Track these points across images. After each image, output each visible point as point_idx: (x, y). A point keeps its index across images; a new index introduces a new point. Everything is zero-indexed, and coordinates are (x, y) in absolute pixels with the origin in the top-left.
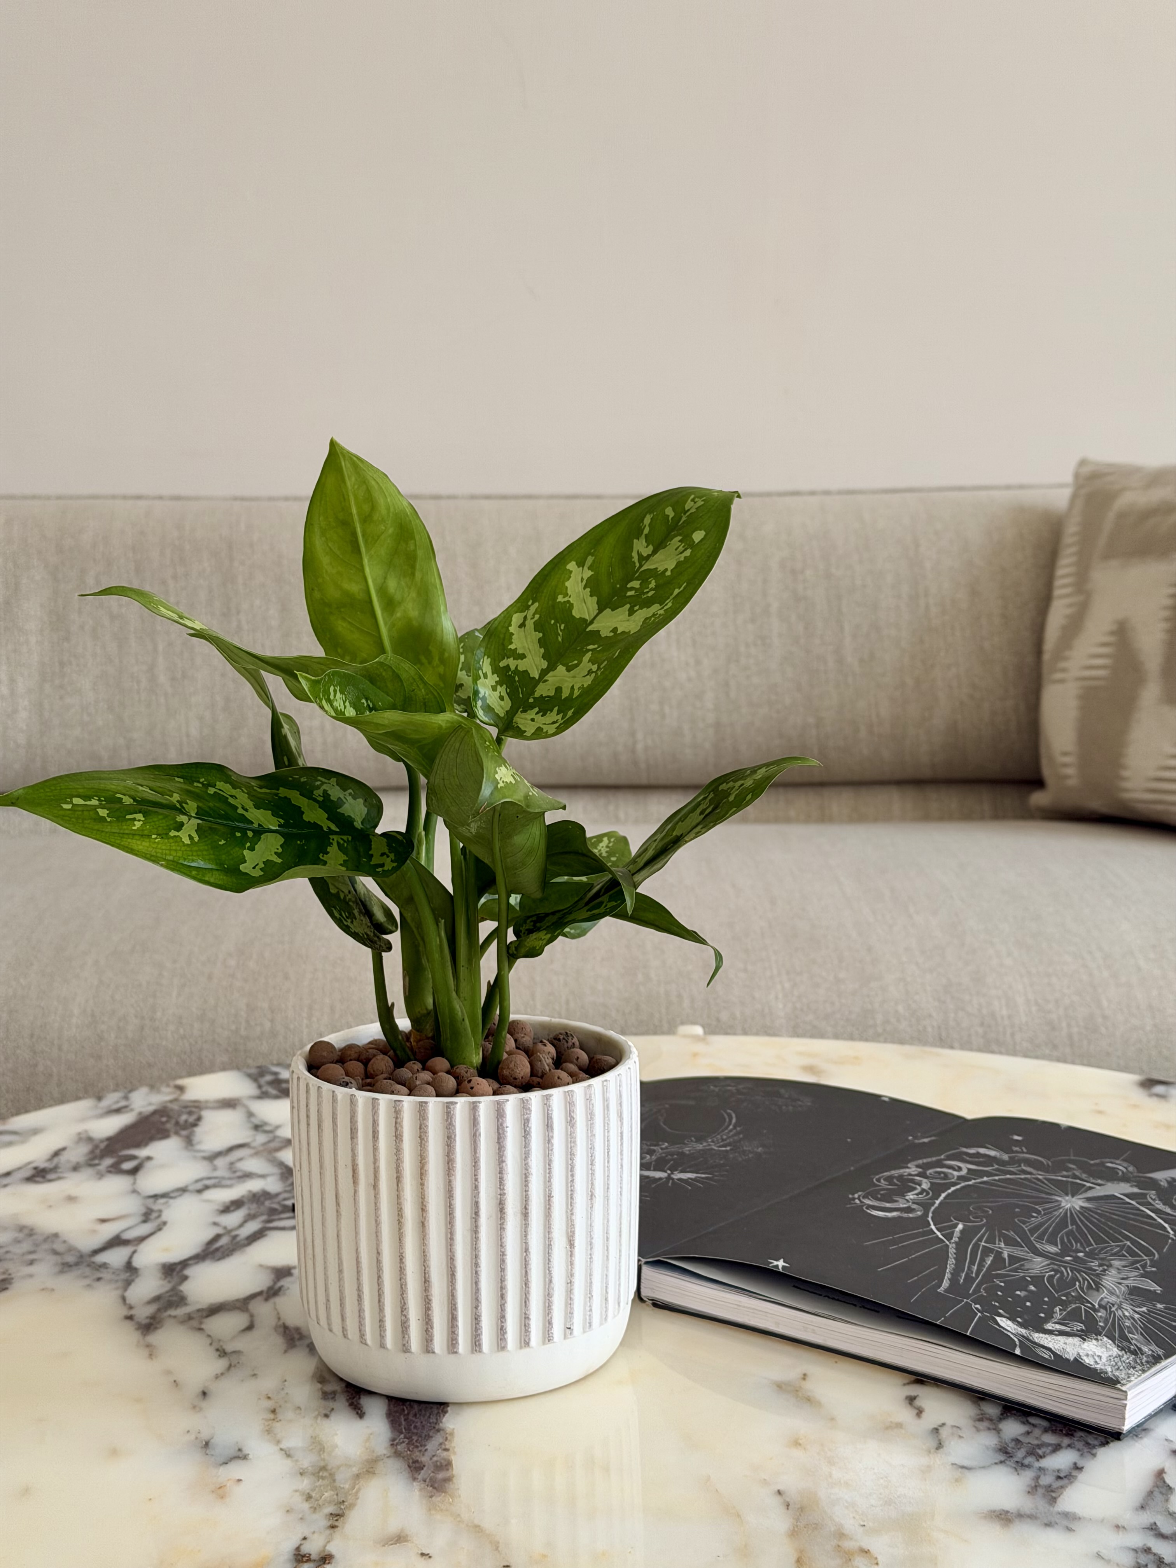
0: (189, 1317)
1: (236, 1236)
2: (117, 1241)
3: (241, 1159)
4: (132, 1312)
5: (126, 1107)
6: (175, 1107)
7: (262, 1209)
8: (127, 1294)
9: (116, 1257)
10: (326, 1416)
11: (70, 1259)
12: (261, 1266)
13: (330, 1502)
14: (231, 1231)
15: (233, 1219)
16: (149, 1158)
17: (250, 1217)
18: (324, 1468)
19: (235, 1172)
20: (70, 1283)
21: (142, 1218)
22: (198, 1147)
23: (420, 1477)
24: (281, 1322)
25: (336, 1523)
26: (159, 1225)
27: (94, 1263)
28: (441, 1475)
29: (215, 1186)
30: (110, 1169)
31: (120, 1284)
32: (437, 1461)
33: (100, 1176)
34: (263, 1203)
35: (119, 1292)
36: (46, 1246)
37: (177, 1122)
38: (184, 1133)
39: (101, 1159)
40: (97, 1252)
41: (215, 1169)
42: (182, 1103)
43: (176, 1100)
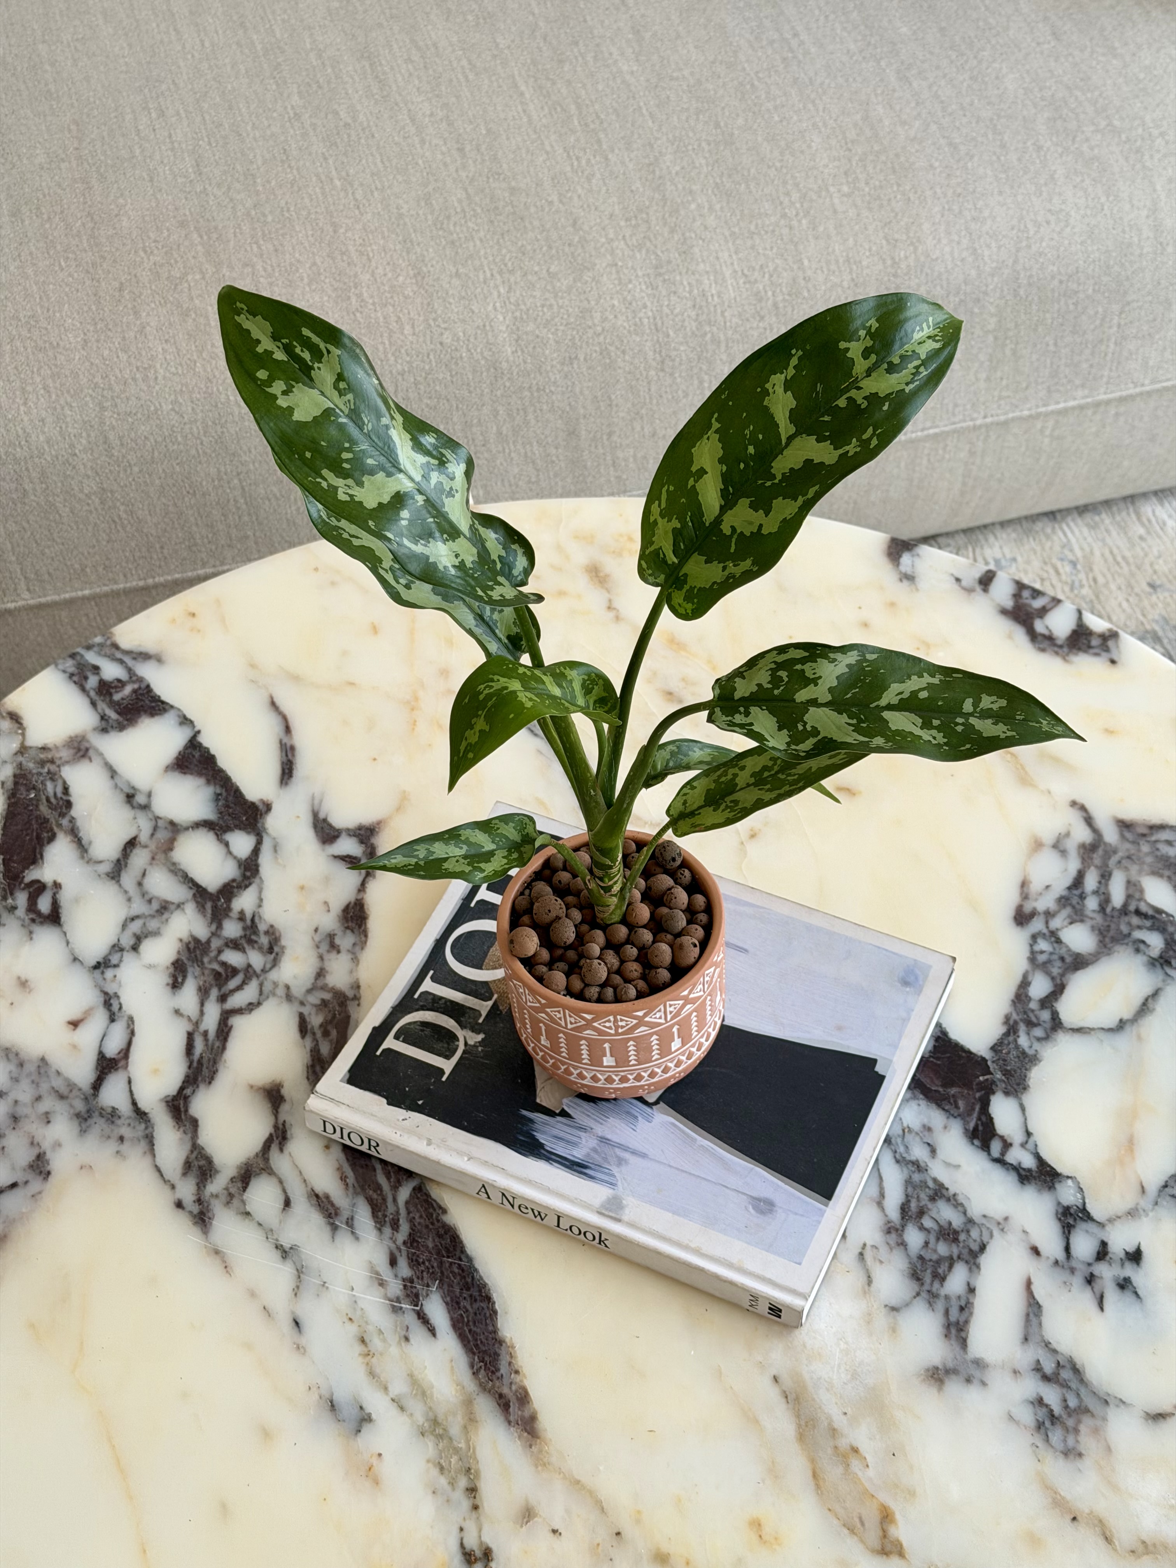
0: (230, 1195)
1: (206, 1033)
2: (105, 1063)
3: (144, 873)
4: (177, 1194)
6: (30, 764)
7: (207, 975)
8: (159, 1162)
9: (118, 1095)
10: (407, 1339)
11: (79, 1104)
12: (251, 1086)
13: (459, 1472)
14: (197, 1025)
15: (189, 999)
16: (57, 886)
17: (203, 993)
18: (435, 1422)
19: (150, 901)
20: (98, 1151)
21: (105, 1013)
22: (92, 853)
23: (512, 1418)
24: (309, 1187)
25: (476, 1502)
26: (128, 1024)
27: (102, 1108)
28: (527, 1413)
29: (145, 937)
30: (30, 915)
31: (144, 1144)
32: (516, 1392)
34: (202, 963)
35: (149, 1159)
36: (46, 1086)
37: (48, 800)
38: (65, 822)
39: (12, 894)
40: (97, 1085)
41: (129, 899)
42: (33, 754)
43: (24, 747)
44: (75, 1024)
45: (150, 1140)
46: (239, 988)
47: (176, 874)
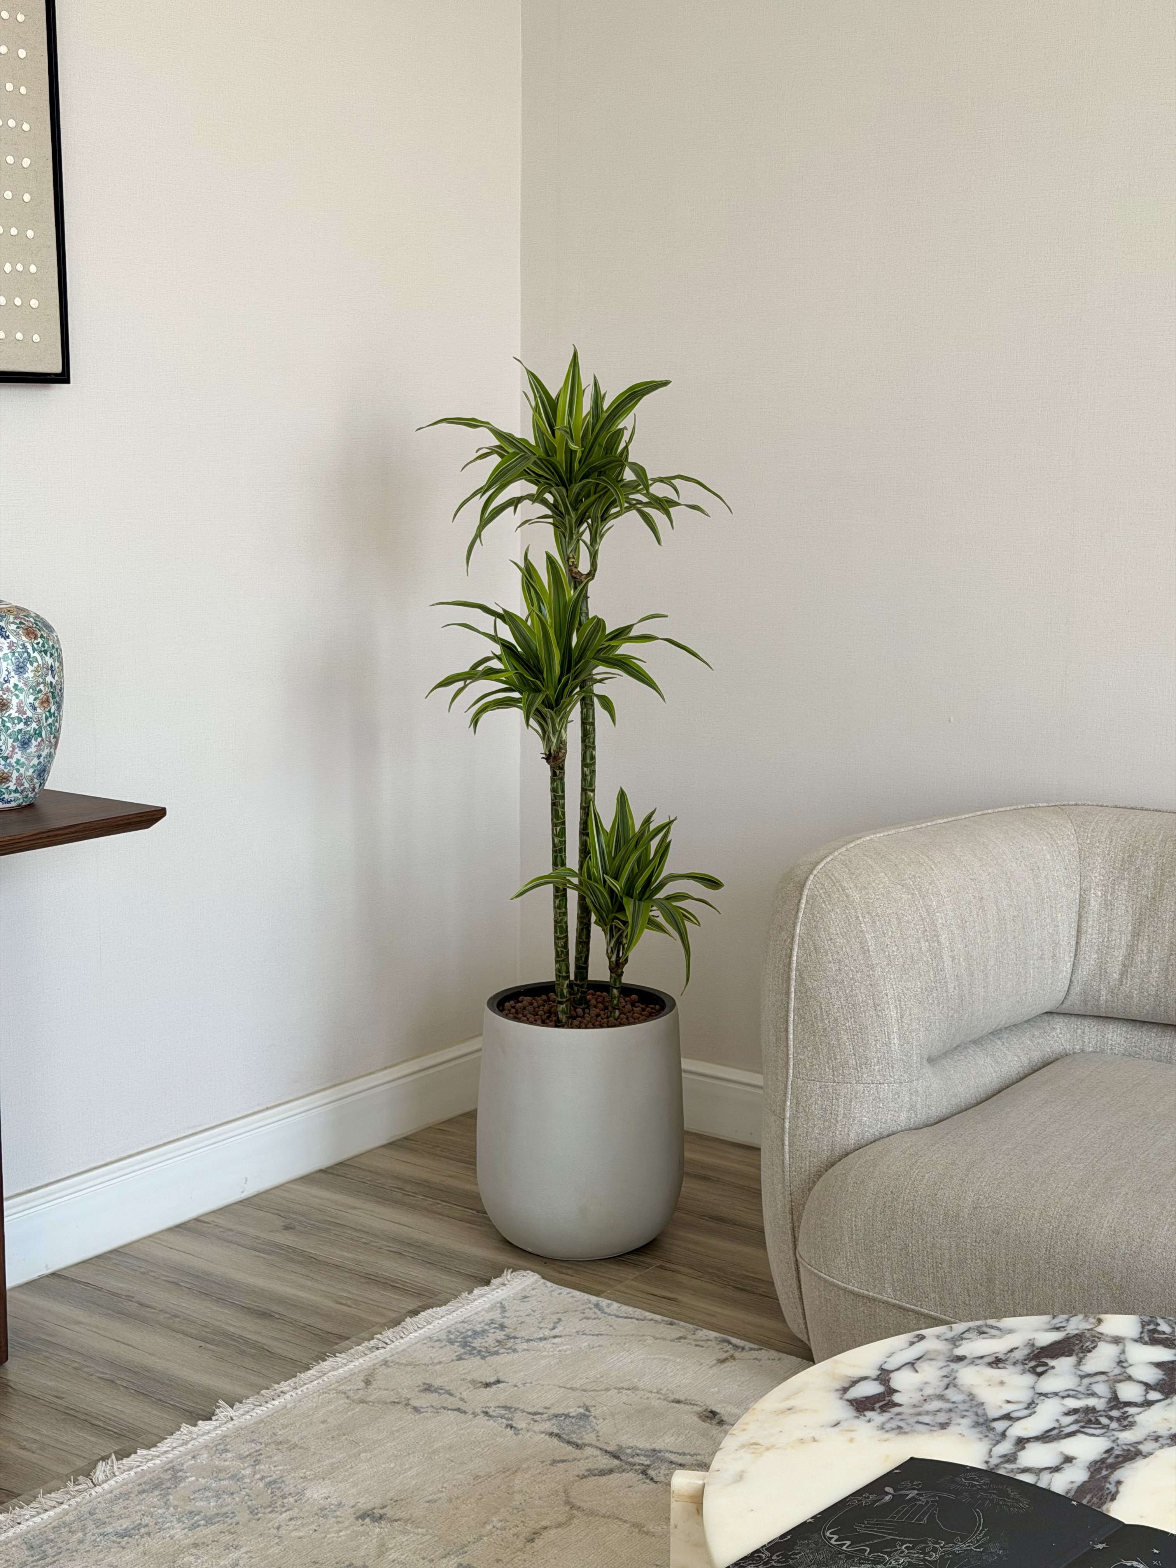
1: (1063, 1431)
2: (1007, 1417)
3: (1096, 1382)
4: (990, 1460)
5: (1063, 1327)
6: (1088, 1334)
7: (1085, 1418)
8: (994, 1449)
9: (1000, 1426)
11: (981, 1420)
12: (1062, 1453)
14: (1062, 1427)
15: (1067, 1420)
16: (1053, 1367)
17: (1076, 1422)
19: (1087, 1390)
21: (1026, 1406)
22: (1081, 1368)
26: (1031, 1413)
27: (990, 1425)
29: (1073, 1397)
30: (1031, 1369)
31: (995, 1442)
33: (1024, 1372)
34: (1088, 1415)
35: (991, 1446)
36: (975, 1409)
37: (1082, 1346)
38: (1081, 1355)
39: (1030, 1361)
40: (995, 1420)
41: (1079, 1385)
42: (1093, 1332)
43: (1092, 1329)
44: (1008, 1402)
45: (998, 1442)
46: (1095, 1428)
47: (1111, 1388)
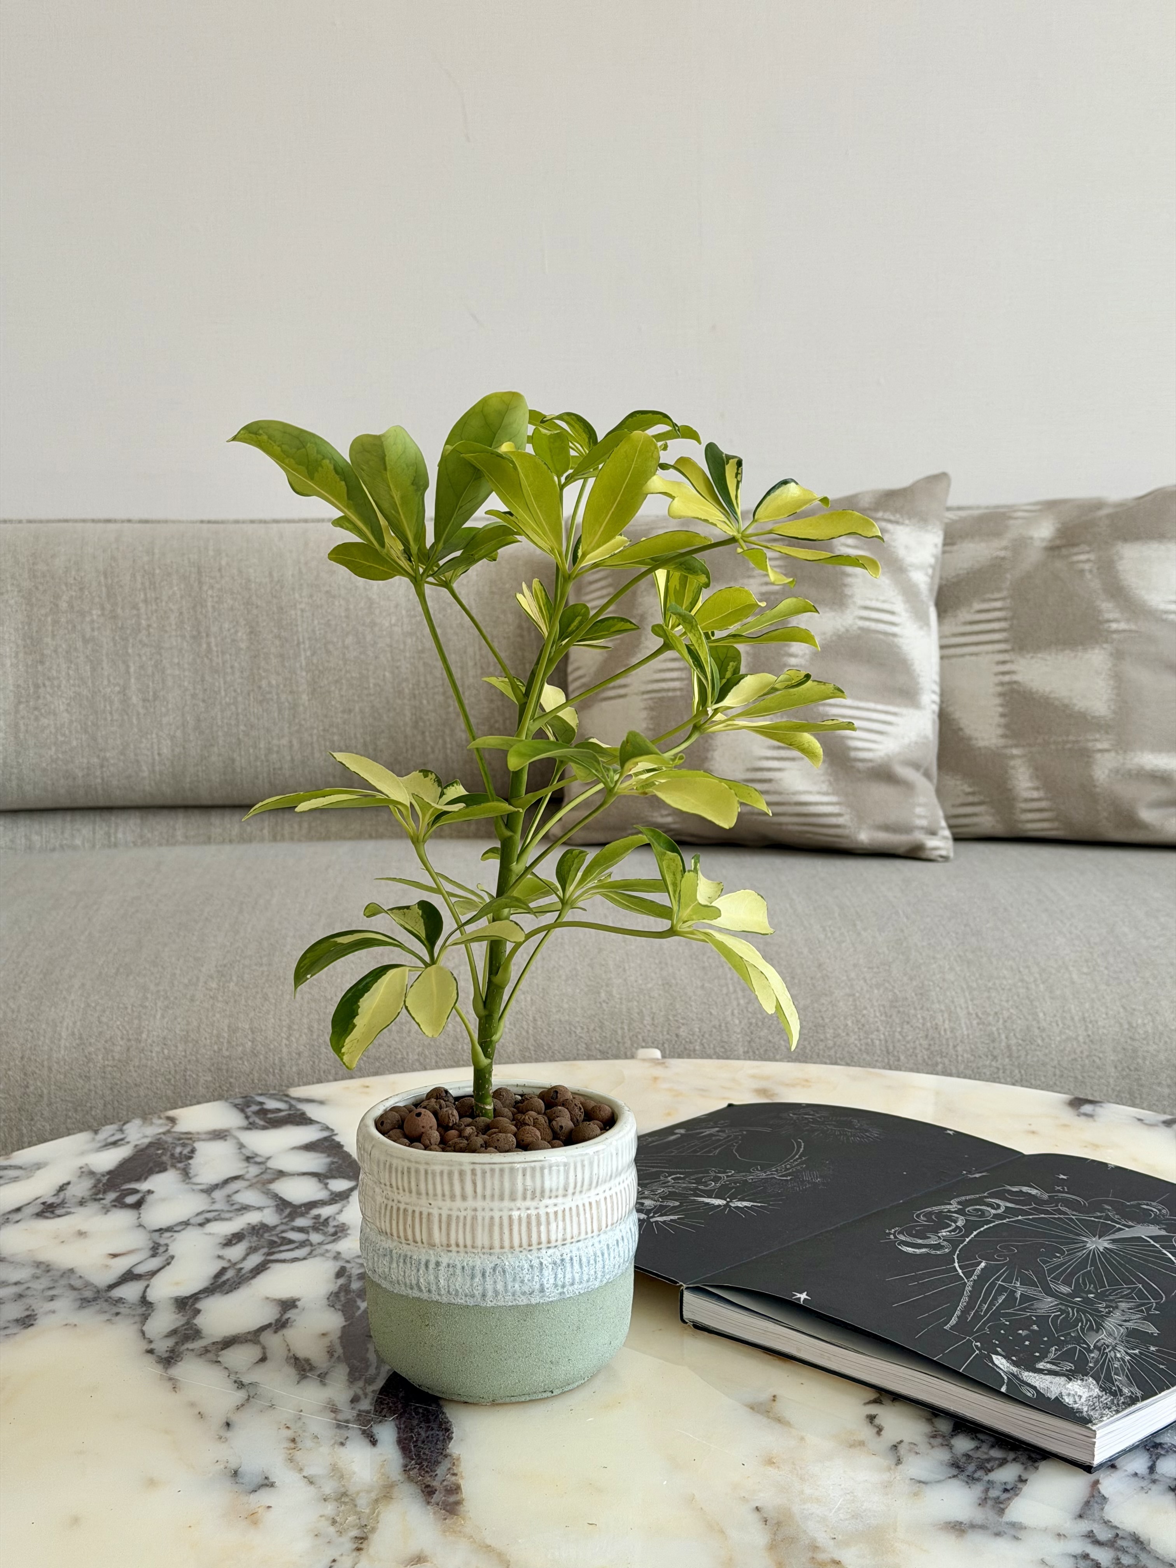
0: (206, 1351)
1: (241, 1269)
2: (129, 1276)
3: (237, 1192)
4: (152, 1346)
5: (122, 1139)
6: (169, 1139)
7: (263, 1242)
9: (130, 1292)
10: (342, 1444)
11: (88, 1294)
12: (267, 1298)
13: (353, 1526)
14: (235, 1264)
15: (236, 1252)
16: (150, 1192)
17: (252, 1250)
18: (344, 1494)
19: (233, 1205)
20: (89, 1318)
21: (151, 1253)
22: (195, 1180)
23: (432, 1500)
24: (291, 1354)
25: (361, 1546)
26: (167, 1259)
27: (110, 1298)
28: (452, 1499)
29: (216, 1220)
31: (137, 1319)
32: (447, 1486)
33: (106, 1210)
34: (262, 1236)
37: (172, 1155)
38: (180, 1166)
39: (105, 1192)
40: (113, 1286)
41: (214, 1203)
42: (174, 1135)
43: (169, 1132)
44: (115, 1256)
45: (145, 1318)
46: (291, 1250)
47: (267, 1194)
